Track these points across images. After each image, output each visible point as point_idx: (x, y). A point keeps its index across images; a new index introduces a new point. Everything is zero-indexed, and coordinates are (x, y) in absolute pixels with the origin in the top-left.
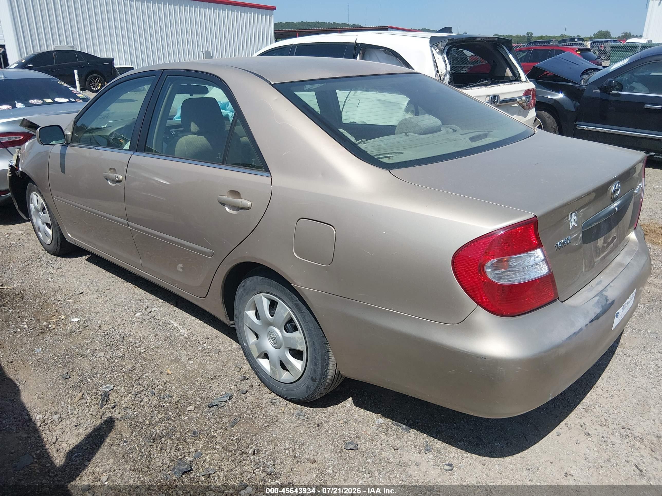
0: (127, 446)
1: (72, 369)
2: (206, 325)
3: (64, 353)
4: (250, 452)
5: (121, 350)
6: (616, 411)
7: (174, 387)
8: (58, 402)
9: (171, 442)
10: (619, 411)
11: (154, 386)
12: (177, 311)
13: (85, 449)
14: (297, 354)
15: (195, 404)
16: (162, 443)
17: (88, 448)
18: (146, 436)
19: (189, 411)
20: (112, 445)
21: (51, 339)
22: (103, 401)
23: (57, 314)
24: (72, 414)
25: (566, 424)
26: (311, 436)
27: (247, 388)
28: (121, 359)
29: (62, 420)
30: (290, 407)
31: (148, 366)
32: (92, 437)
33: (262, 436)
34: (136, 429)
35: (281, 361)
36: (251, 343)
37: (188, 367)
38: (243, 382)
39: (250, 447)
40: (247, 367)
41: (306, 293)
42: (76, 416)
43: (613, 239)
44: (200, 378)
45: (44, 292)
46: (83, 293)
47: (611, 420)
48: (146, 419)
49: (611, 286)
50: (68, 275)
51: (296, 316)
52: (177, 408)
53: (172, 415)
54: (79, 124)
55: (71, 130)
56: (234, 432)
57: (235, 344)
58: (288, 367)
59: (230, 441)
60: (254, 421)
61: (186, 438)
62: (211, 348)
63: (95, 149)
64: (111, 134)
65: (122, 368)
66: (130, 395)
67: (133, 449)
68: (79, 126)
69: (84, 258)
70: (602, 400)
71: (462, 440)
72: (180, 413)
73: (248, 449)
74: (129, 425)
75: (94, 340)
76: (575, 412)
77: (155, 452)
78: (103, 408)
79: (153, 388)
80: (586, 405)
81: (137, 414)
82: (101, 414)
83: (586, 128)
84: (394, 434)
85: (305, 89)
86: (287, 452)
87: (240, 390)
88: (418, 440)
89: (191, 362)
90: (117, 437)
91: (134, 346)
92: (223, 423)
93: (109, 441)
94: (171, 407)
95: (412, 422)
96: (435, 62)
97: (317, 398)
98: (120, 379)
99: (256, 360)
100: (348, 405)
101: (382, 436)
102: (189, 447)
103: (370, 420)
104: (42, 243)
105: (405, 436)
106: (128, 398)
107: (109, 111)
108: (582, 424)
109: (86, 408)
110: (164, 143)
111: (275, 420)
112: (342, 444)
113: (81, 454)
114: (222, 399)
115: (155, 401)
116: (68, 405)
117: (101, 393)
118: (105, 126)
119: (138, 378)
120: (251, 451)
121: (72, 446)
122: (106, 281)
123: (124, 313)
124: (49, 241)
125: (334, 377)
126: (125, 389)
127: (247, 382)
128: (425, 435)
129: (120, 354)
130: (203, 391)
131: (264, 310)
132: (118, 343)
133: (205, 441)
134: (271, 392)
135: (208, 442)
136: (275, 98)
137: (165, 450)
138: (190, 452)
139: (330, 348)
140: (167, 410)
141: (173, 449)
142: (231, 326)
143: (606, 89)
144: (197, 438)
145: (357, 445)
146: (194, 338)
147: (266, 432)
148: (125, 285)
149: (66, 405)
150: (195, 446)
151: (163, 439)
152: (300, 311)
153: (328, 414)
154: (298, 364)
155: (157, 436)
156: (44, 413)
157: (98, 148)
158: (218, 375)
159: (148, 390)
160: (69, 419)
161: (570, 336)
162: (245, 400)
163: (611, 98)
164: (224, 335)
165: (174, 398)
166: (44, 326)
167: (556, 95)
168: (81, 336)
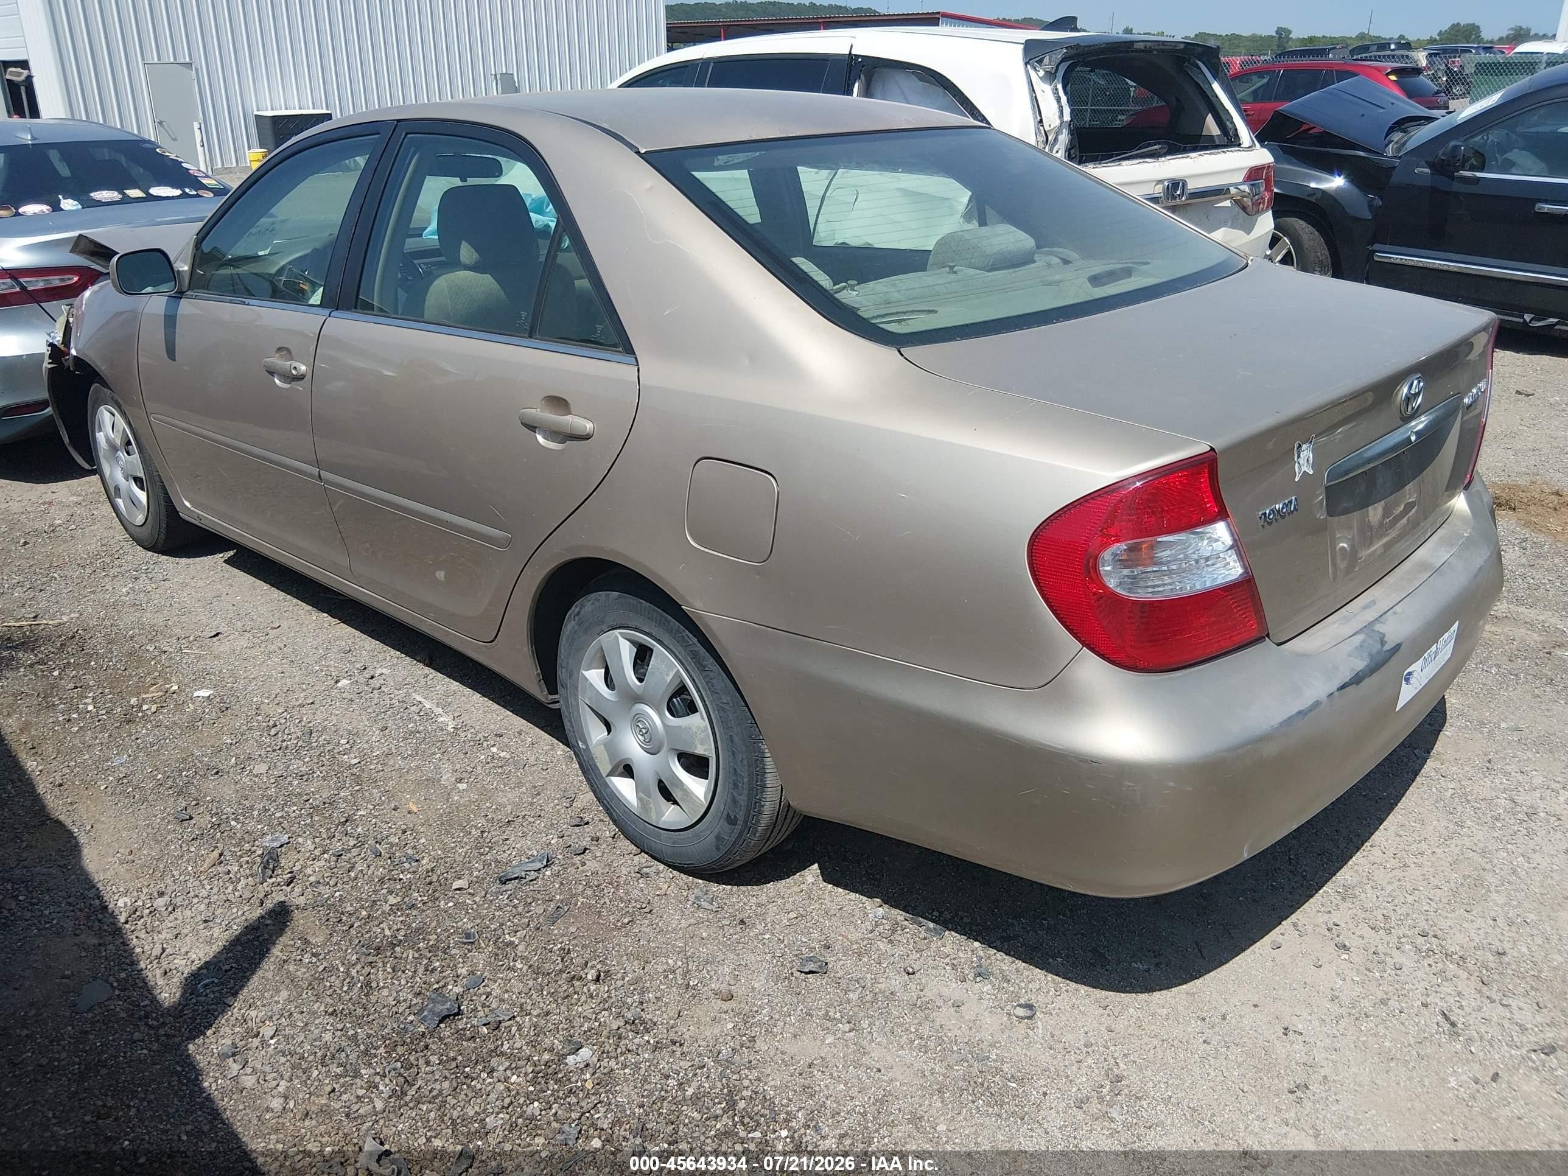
0: (318, 964)
1: (197, 799)
2: (496, 706)
3: (177, 765)
4: (589, 977)
5: (306, 760)
6: (1410, 899)
7: (423, 840)
8: (164, 871)
9: (416, 955)
10: (1416, 899)
11: (379, 836)
12: (431, 676)
13: (226, 971)
14: (696, 765)
15: (471, 875)
16: (396, 958)
17: (232, 967)
18: (360, 942)
19: (456, 890)
20: (285, 961)
21: (148, 735)
22: (265, 868)
23: (161, 681)
24: (197, 896)
25: (1295, 925)
26: (724, 944)
27: (586, 842)
28: (305, 778)
29: (174, 910)
30: (680, 884)
31: (367, 794)
32: (241, 945)
33: (617, 944)
34: (339, 927)
35: (660, 782)
36: (594, 742)
37: (456, 798)
38: (577, 830)
39: (590, 965)
40: (587, 797)
41: (715, 627)
42: (206, 901)
43: (1409, 507)
44: (483, 821)
45: (131, 632)
46: (220, 636)
47: (1398, 918)
48: (362, 907)
49: (1395, 613)
50: (185, 594)
51: (693, 680)
52: (430, 883)
53: (420, 899)
54: (206, 247)
55: (189, 260)
56: (555, 935)
57: (561, 749)
58: (677, 795)
59: (547, 954)
60: (600, 912)
61: (449, 947)
62: (508, 756)
63: (244, 303)
64: (280, 271)
65: (308, 797)
66: (326, 856)
67: (330, 970)
68: (206, 251)
69: (219, 558)
70: (1380, 876)
71: (1059, 955)
72: (437, 895)
73: (586, 971)
74: (324, 919)
75: (245, 737)
76: (1318, 900)
77: (380, 977)
78: (265, 884)
79: (377, 842)
80: (1344, 885)
81: (340, 895)
82: (261, 896)
83: (1397, 258)
84: (908, 941)
85: (716, 164)
86: (671, 977)
87: (570, 846)
88: (961, 954)
89: (462, 786)
90: (297, 945)
91: (335, 751)
92: (531, 916)
93: (279, 954)
94: (415, 881)
95: (949, 917)
96: (1035, 101)
97: (740, 863)
98: (303, 823)
99: (607, 779)
100: (810, 879)
101: (883, 945)
102: (455, 965)
103: (856, 912)
104: (126, 523)
105: (933, 946)
106: (323, 863)
107: (273, 216)
108: (1331, 925)
109: (228, 885)
110: (399, 289)
111: (647, 910)
112: (791, 962)
113: (216, 981)
114: (530, 865)
115: (381, 870)
116: (187, 878)
117: (261, 852)
118: (267, 252)
119: (343, 820)
120: (591, 975)
121: (198, 964)
122: (271, 609)
123: (312, 680)
124: (140, 519)
125: (778, 815)
126: (314, 842)
127: (587, 830)
128: (977, 944)
129: (304, 769)
130: (487, 849)
131: (623, 667)
132: (299, 744)
133: (490, 952)
134: (639, 850)
135: (497, 955)
136: (648, 186)
137: (403, 972)
138: (458, 976)
139: (767, 751)
140: (408, 887)
141: (421, 970)
142: (550, 706)
143: (1445, 167)
144: (474, 946)
145: (826, 964)
146: (469, 736)
147: (627, 936)
148: (314, 618)
149: (183, 876)
150: (470, 964)
151: (397, 949)
152: (702, 667)
153: (763, 898)
154: (698, 788)
155: (385, 942)
156: (135, 893)
157: (251, 302)
158: (523, 814)
159: (367, 846)
160: (190, 907)
161: (1289, 718)
162: (581, 868)
163: (1456, 187)
164: (537, 730)
165: (424, 862)
166: (133, 707)
167: (1327, 181)
168: (215, 730)
